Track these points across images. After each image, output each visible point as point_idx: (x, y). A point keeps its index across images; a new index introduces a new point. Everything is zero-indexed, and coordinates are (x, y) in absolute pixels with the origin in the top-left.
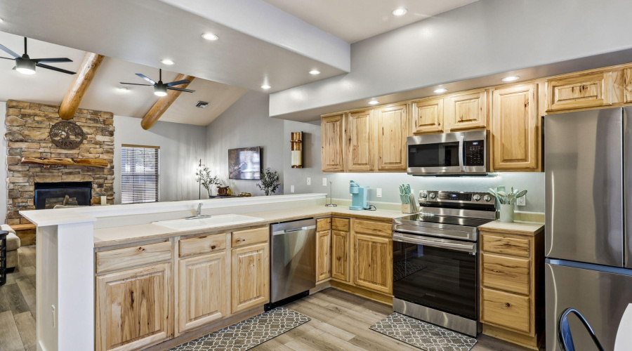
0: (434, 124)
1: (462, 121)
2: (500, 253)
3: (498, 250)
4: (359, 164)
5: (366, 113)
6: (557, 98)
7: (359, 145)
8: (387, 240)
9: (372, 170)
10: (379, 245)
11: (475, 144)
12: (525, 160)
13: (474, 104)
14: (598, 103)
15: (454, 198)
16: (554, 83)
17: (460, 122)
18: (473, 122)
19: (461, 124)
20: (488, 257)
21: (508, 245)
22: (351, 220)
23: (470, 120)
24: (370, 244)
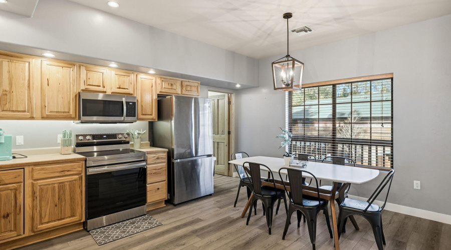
0: (100, 86)
1: (120, 88)
2: (155, 163)
3: (154, 162)
4: (13, 111)
5: (25, 60)
6: (163, 87)
7: (13, 89)
8: (77, 177)
9: (32, 118)
10: (67, 184)
11: (130, 104)
12: (151, 115)
13: (126, 79)
14: (176, 92)
15: (105, 138)
16: (163, 79)
17: (118, 88)
18: (126, 90)
19: (119, 89)
20: (149, 168)
21: (158, 158)
22: (27, 169)
23: (125, 89)
24: (56, 185)
